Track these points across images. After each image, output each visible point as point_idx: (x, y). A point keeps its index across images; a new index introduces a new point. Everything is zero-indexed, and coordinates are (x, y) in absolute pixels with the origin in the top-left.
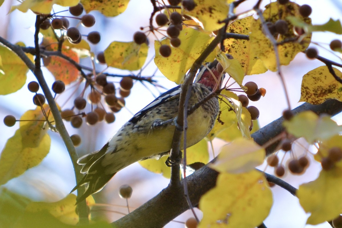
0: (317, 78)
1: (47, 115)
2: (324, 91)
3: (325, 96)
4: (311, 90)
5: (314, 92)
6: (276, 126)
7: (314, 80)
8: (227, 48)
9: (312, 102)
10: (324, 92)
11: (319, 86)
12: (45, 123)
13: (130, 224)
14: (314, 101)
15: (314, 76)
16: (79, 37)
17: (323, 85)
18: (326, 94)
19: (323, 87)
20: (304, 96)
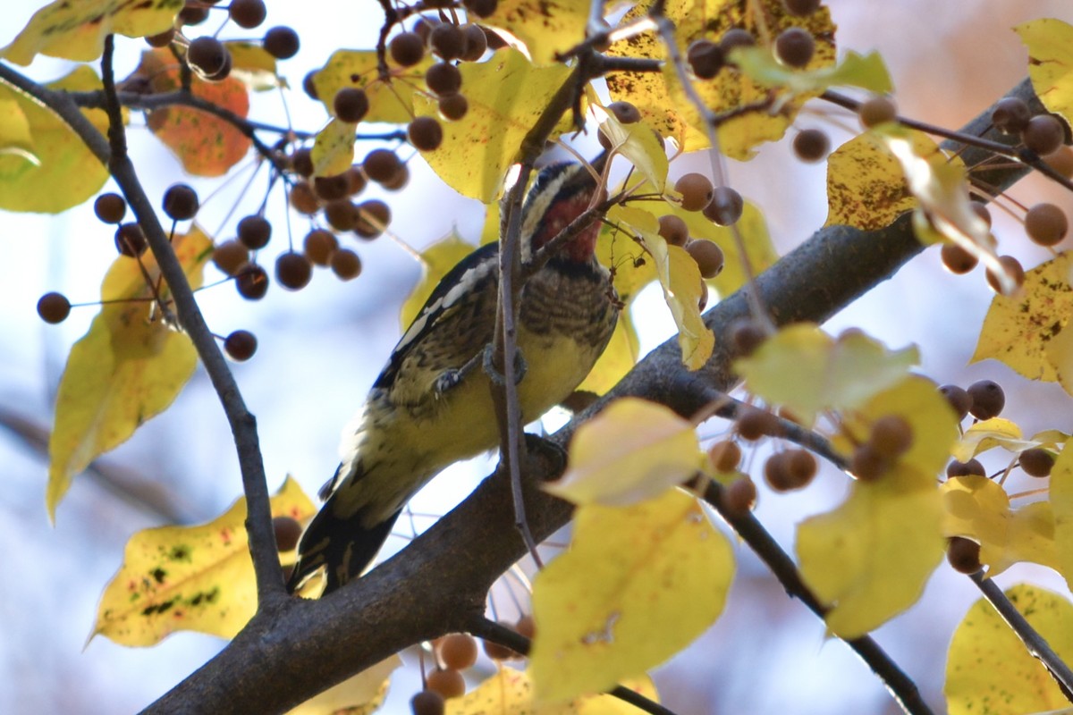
0: (867, 160)
1: (156, 285)
2: (889, 193)
3: (896, 205)
4: (854, 191)
5: (863, 198)
6: (788, 275)
7: (859, 165)
8: (623, 81)
9: (861, 223)
10: (892, 196)
11: (875, 179)
12: (153, 305)
13: (399, 584)
14: (866, 222)
15: (857, 155)
16: (224, 64)
17: (884, 177)
18: (897, 201)
19: (887, 184)
20: (838, 208)
